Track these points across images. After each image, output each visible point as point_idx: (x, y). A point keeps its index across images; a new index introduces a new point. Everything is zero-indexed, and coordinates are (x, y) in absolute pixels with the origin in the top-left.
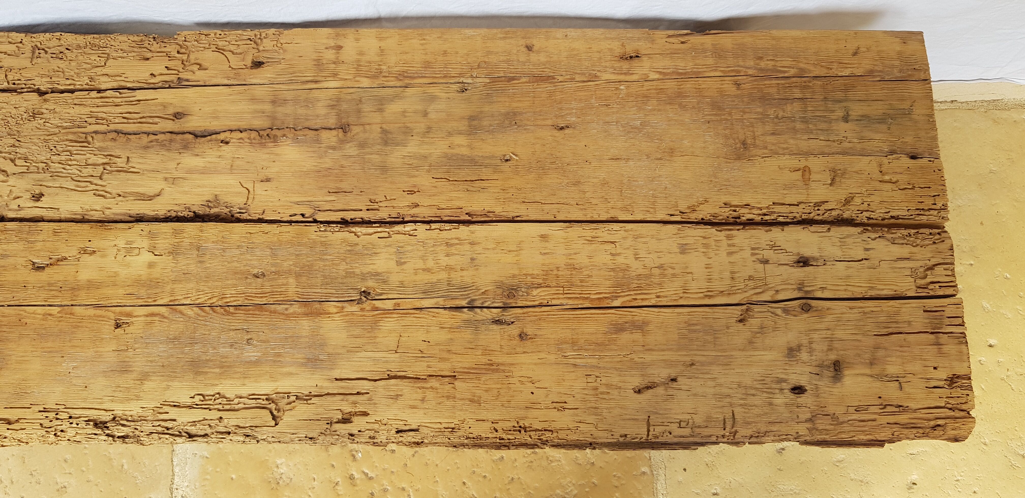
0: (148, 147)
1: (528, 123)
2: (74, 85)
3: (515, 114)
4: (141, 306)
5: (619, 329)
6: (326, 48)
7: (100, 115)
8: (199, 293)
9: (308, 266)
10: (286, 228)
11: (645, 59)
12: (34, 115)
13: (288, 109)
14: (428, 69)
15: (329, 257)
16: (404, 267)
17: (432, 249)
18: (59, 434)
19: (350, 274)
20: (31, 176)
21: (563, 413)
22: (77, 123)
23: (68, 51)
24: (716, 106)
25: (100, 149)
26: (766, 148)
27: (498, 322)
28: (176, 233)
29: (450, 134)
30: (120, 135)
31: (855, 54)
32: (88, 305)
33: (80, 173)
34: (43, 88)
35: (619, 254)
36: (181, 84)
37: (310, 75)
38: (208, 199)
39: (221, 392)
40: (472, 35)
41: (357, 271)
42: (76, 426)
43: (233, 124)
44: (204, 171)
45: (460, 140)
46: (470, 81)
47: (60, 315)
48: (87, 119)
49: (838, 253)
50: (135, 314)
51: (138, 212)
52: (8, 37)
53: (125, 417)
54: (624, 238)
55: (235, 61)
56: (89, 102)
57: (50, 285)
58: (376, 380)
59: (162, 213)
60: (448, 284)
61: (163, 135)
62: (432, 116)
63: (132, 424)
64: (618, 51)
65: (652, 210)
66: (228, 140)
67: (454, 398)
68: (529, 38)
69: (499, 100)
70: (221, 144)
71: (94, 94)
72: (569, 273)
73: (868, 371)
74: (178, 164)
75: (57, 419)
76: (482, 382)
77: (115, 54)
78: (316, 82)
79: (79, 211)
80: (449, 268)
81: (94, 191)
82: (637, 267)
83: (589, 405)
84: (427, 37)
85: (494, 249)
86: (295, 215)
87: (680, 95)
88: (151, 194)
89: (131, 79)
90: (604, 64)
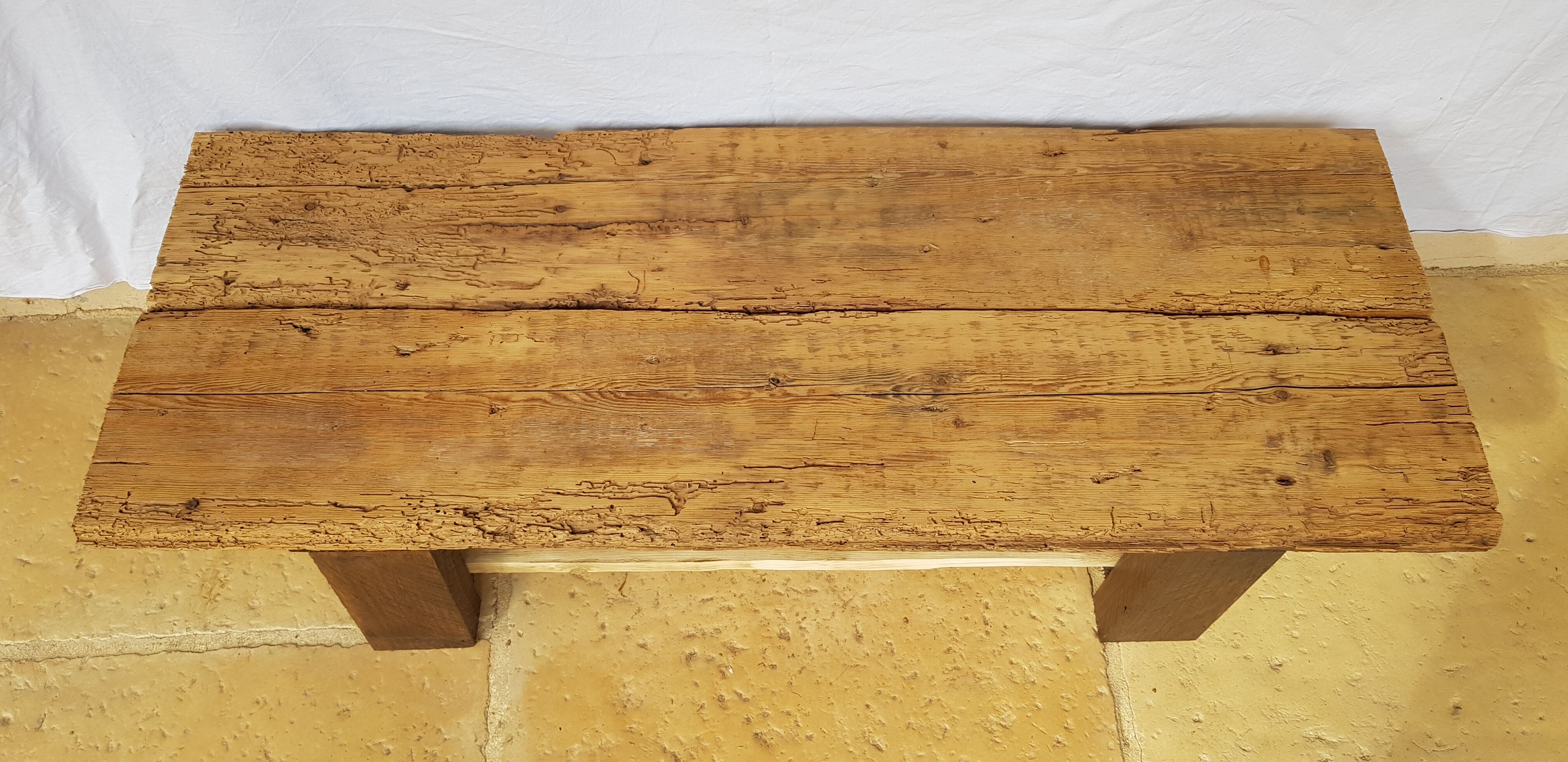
0: (526, 238)
1: (947, 215)
2: (446, 181)
3: (932, 207)
4: (520, 392)
5: (1070, 415)
6: (720, 146)
7: (473, 209)
8: (586, 379)
9: (708, 352)
10: (681, 316)
11: (1071, 155)
12: (401, 209)
13: (681, 202)
14: (834, 165)
15: (731, 344)
16: (818, 353)
17: (849, 336)
18: (422, 523)
19: (757, 360)
20: (395, 266)
21: (1011, 503)
22: (448, 216)
23: (438, 150)
24: (1155, 199)
25: (472, 241)
26: (1215, 239)
27: (928, 409)
28: (559, 320)
29: (861, 226)
30: (496, 227)
31: (1302, 150)
32: (458, 391)
33: (450, 264)
34: (409, 185)
35: (1061, 341)
36: (562, 179)
37: (703, 171)
38: (594, 288)
39: (612, 480)
40: (878, 134)
41: (765, 357)
42: (443, 514)
43: (620, 217)
44: (588, 262)
45: (873, 232)
46: (880, 176)
47: (428, 400)
48: (458, 213)
49: (1312, 341)
50: (513, 399)
51: (516, 301)
52: (373, 137)
53: (500, 506)
54: (1066, 325)
55: (621, 159)
56: (461, 197)
57: (416, 370)
58: (791, 468)
59: (542, 301)
60: (869, 371)
61: (543, 227)
62: (840, 209)
63: (508, 512)
64: (1040, 148)
65: (1093, 298)
66: (614, 233)
67: (884, 486)
68: (943, 136)
69: (914, 193)
70: (608, 236)
71: (467, 189)
72: (1007, 360)
73: (1366, 462)
74: (560, 254)
75: (421, 507)
76: (914, 470)
77: (490, 152)
78: (711, 177)
79: (450, 299)
80: (869, 355)
81: (466, 281)
82: (1082, 355)
83: (1041, 495)
85: (919, 336)
86: (692, 303)
87: (1114, 189)
88: (530, 283)
89: (508, 175)
90: (1026, 160)
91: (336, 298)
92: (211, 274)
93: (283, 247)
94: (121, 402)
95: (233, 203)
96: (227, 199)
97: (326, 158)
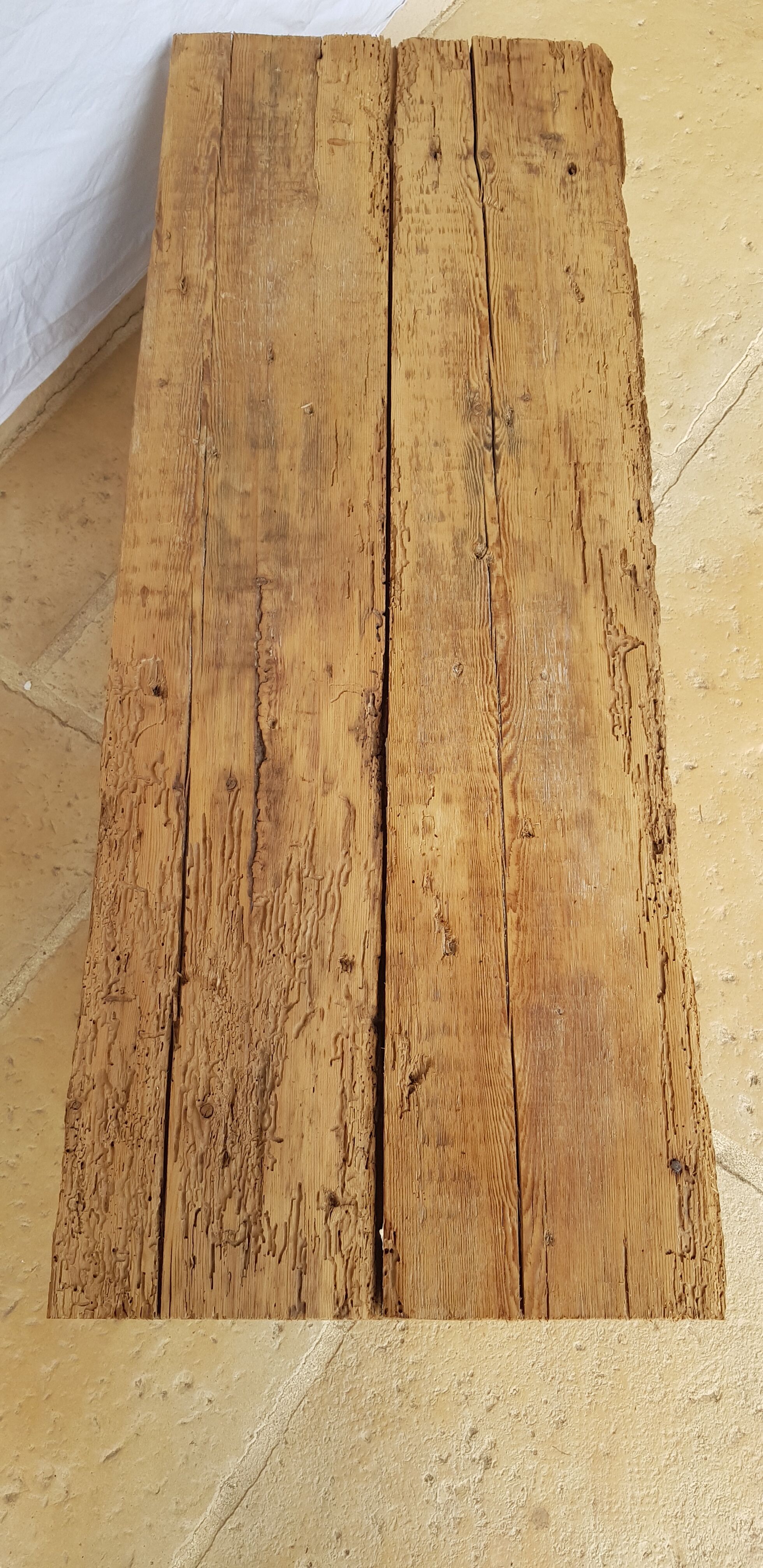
0: (277, 820)
1: (264, 388)
2: (173, 933)
3: (251, 400)
4: (503, 808)
5: (514, 311)
6: (144, 605)
7: (224, 891)
8: (484, 738)
9: (446, 616)
10: (397, 644)
11: (188, 272)
12: (218, 986)
13: (230, 648)
14: (185, 490)
15: (435, 594)
16: (446, 514)
17: (424, 485)
19: (456, 569)
20: (315, 977)
22: (234, 924)
23: (117, 948)
24: (253, 212)
25: (277, 886)
26: (305, 174)
27: (510, 423)
28: (402, 770)
29: (275, 468)
30: (257, 859)
31: (197, 89)
32: (504, 875)
33: (313, 909)
34: (173, 983)
35: (429, 307)
36: (184, 785)
37: (182, 625)
38: (354, 739)
39: (608, 706)
40: (141, 442)
41: (452, 562)
42: (662, 876)
43: (248, 713)
44: (315, 746)
45: (283, 458)
46: (203, 447)
47: (518, 908)
48: (230, 909)
49: (426, 125)
50: (513, 813)
51: (372, 825)
52: (84, 1042)
53: (647, 817)
54: (410, 301)
55: (155, 718)
56: (202, 906)
57: (476, 928)
58: (584, 543)
59: (373, 794)
60: (467, 468)
61: (260, 803)
62: (249, 487)
63: (654, 808)
64: (175, 297)
65: (376, 276)
66: (271, 720)
67: (599, 464)
68: (150, 383)
69: (231, 415)
70: (277, 727)
71: (190, 903)
72: (451, 353)
73: (550, 114)
74: (303, 780)
75: (656, 899)
76: (580, 438)
77: (129, 879)
78: (193, 617)
79: (368, 904)
80: (448, 466)
81: (341, 886)
82: (444, 292)
83: (599, 341)
84: (139, 490)
85: (423, 423)
86: (378, 635)
87: (236, 243)
88: (347, 810)
89: (171, 853)
90: (192, 311)
91: (364, 1047)
92: (321, 1231)
93: (279, 1135)
94: (536, 1302)
95: (195, 1225)
96: (186, 1237)
97: (116, 1105)
